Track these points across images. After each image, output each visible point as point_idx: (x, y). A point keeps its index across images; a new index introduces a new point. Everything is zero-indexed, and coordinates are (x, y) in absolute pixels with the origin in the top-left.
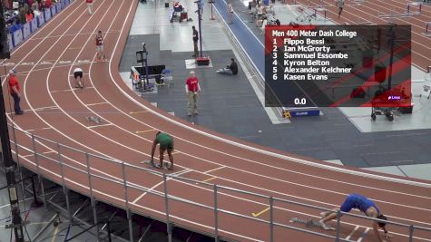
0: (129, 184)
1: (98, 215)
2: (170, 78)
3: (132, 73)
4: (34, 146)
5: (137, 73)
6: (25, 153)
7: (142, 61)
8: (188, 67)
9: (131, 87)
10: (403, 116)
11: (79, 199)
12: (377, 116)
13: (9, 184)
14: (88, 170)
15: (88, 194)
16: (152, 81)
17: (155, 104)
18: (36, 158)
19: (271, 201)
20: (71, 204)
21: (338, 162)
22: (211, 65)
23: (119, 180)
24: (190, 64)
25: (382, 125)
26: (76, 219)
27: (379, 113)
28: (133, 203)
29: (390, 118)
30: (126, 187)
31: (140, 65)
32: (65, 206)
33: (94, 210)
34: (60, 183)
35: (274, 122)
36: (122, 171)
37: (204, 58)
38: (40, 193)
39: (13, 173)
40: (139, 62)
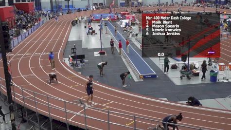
0: (68, 111)
1: (53, 126)
2: (87, 61)
3: (69, 58)
4: (23, 93)
5: (71, 59)
6: (18, 97)
7: (74, 53)
8: (95, 55)
9: (69, 65)
10: (195, 77)
11: (44, 118)
12: (183, 78)
13: (10, 112)
14: (48, 105)
15: (48, 116)
16: (79, 62)
17: (80, 73)
18: (23, 99)
19: (135, 118)
20: (40, 121)
21: (166, 99)
22: (106, 55)
23: (63, 109)
24: (96, 54)
25: (186, 82)
26: (42, 128)
27: (184, 76)
28: (70, 120)
29: (189, 78)
30: (66, 112)
31: (73, 55)
32: (37, 122)
33: (51, 124)
34: (35, 111)
35: (135, 81)
36: (65, 105)
37: (103, 51)
38: (25, 116)
39: (12, 106)
40: (72, 53)
